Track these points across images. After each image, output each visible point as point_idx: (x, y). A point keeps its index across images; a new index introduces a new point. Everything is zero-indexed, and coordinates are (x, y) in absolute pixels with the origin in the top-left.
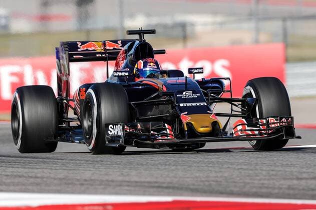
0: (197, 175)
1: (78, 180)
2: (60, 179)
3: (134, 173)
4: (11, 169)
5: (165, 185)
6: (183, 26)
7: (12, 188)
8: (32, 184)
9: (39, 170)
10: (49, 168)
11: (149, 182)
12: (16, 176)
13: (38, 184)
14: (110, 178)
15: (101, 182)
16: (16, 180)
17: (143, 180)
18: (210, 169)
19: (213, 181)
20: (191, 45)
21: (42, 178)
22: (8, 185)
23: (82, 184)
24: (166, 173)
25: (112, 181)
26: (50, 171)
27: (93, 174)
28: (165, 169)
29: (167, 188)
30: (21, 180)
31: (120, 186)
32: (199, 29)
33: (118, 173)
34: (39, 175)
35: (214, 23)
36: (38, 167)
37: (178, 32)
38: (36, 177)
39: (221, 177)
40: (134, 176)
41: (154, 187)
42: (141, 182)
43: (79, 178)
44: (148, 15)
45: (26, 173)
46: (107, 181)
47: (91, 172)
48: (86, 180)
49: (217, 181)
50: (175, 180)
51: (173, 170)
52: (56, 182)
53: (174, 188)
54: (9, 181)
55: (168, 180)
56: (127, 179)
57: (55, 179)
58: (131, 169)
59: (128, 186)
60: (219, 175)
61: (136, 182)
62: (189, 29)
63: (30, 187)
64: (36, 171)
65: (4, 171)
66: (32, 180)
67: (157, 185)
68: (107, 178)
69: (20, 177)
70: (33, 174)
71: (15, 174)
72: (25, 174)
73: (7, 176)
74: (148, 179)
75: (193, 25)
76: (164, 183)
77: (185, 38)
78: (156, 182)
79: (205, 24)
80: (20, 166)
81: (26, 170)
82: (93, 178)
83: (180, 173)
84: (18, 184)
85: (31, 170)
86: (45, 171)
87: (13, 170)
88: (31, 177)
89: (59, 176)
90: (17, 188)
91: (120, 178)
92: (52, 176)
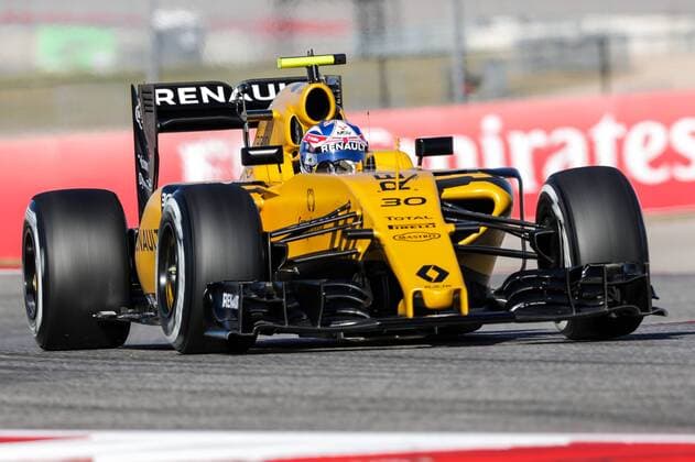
0: (628, 383)
1: (355, 400)
2: (315, 399)
3: (482, 381)
4: (201, 378)
5: (553, 408)
6: (602, 42)
7: (203, 420)
8: (249, 411)
9: (267, 378)
10: (290, 372)
11: (515, 403)
12: (213, 394)
13: (263, 412)
14: (429, 394)
15: (408, 405)
16: (214, 403)
17: (503, 396)
18: (658, 369)
19: (663, 397)
20: (620, 86)
21: (274, 396)
22: (195, 413)
23: (363, 410)
24: (557, 381)
25: (433, 401)
26: (290, 380)
27: (389, 387)
28: (555, 370)
29: (558, 414)
30: (224, 401)
31: (451, 411)
32: (637, 48)
33: (448, 383)
34: (266, 390)
35: (673, 36)
36: (263, 371)
37: (590, 57)
38: (260, 395)
39: (682, 386)
40: (483, 389)
41: (527, 413)
42: (498, 402)
43: (357, 394)
44: (524, 19)
45: (236, 385)
46: (422, 400)
47: (386, 382)
48: (373, 400)
49: (672, 398)
50: (577, 397)
51: (573, 373)
52: (304, 404)
53: (574, 414)
54: (197, 404)
55: (561, 395)
56: (468, 395)
57: (302, 398)
58: (476, 372)
59: (469, 411)
60: (678, 382)
61: (488, 402)
62: (614, 49)
63: (245, 419)
64: (260, 380)
65: (188, 383)
66: (249, 402)
67: (534, 407)
68: (421, 393)
69: (222, 394)
70: (253, 389)
71: (213, 388)
72: (233, 389)
73: (194, 392)
74: (516, 396)
75: (624, 39)
76: (550, 403)
77: (605, 70)
78: (533, 402)
79: (651, 38)
80: (222, 370)
81: (238, 379)
82: (389, 394)
83: (589, 380)
84: (217, 411)
85: (247, 379)
86: (281, 380)
87: (209, 379)
88: (248, 395)
89: (312, 392)
90: (217, 420)
91: (453, 394)
92: (296, 390)
